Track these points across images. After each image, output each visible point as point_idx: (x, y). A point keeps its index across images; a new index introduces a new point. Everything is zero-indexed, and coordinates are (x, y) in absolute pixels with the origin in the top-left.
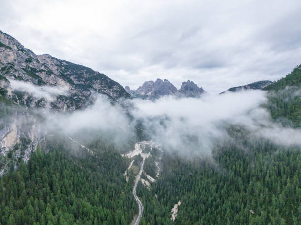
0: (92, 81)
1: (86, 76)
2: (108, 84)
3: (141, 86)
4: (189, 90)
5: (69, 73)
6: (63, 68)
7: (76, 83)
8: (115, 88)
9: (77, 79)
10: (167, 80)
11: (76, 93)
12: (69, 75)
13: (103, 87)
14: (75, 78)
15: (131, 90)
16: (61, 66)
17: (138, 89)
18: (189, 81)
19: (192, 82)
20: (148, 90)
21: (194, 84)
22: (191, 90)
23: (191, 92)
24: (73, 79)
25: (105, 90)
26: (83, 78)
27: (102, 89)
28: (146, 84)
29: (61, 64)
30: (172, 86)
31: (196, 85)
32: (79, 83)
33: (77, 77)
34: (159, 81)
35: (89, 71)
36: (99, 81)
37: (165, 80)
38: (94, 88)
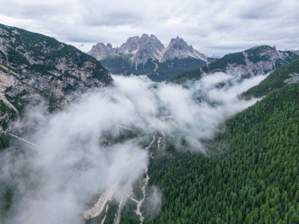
0: (54, 60)
1: (47, 50)
2: (78, 60)
3: (125, 42)
4: (178, 48)
5: (22, 48)
6: (14, 40)
7: (32, 62)
8: (88, 64)
9: (33, 58)
10: (154, 36)
11: (24, 90)
12: (22, 50)
13: (70, 67)
14: (31, 55)
15: (113, 47)
16: (11, 36)
17: (122, 46)
18: (178, 37)
19: (182, 39)
20: (133, 48)
21: (184, 41)
22: (180, 48)
23: (180, 51)
24: (28, 57)
25: (73, 71)
26: (42, 54)
27: (69, 70)
28: (130, 40)
29: (11, 33)
30: (159, 43)
31: (186, 42)
32: (36, 63)
33: (33, 53)
34: (145, 37)
35: (52, 42)
36: (64, 59)
37: (152, 36)
38: (57, 70)
